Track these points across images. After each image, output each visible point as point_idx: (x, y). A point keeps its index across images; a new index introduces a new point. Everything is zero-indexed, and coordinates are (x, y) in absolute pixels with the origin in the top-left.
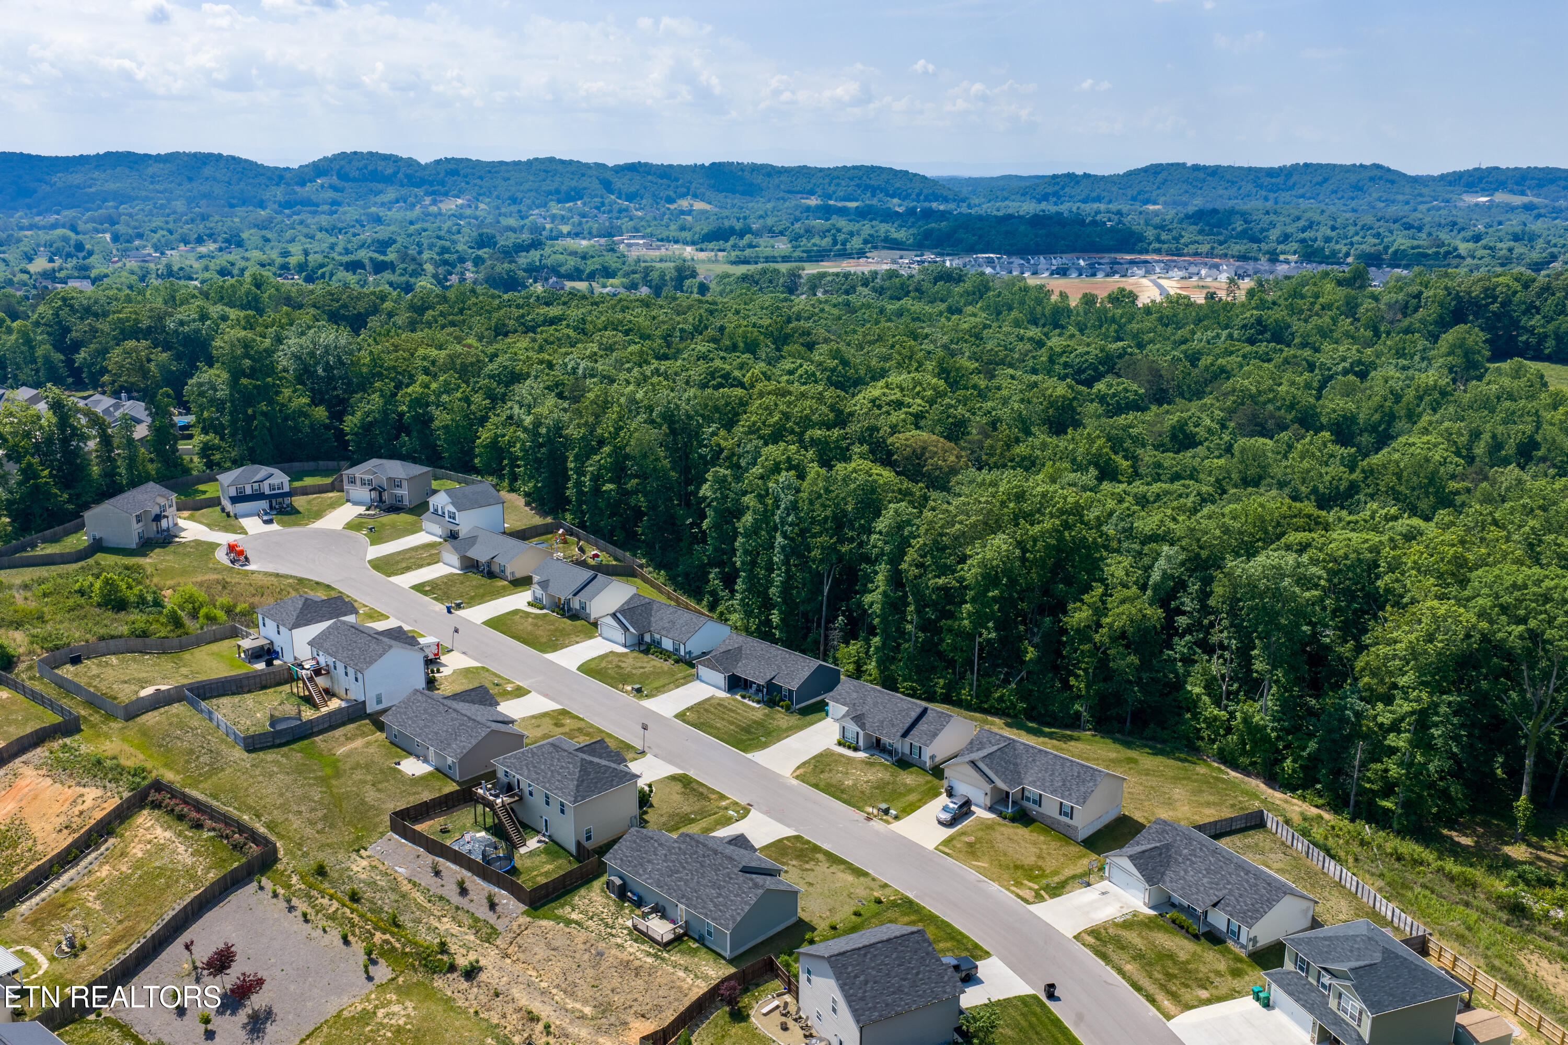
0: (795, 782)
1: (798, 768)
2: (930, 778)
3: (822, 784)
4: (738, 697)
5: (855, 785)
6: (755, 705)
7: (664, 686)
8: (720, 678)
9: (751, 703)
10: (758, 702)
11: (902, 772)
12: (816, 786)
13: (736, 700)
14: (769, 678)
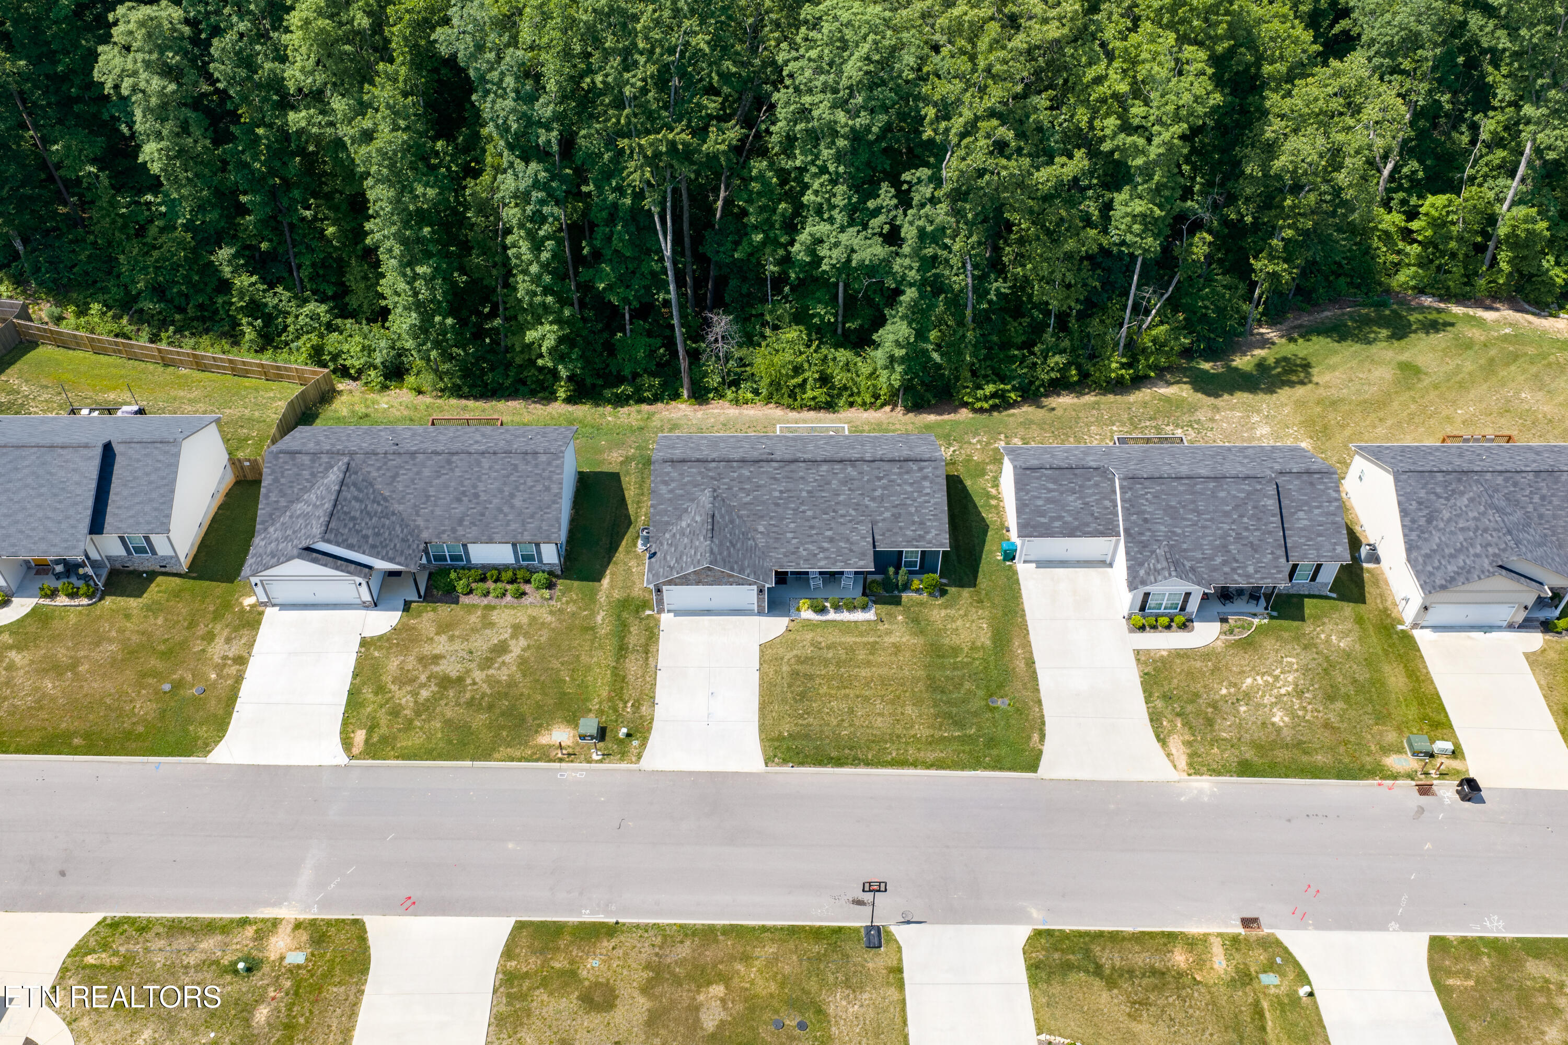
0: (1205, 784)
1: (1162, 741)
2: (1348, 609)
3: (1250, 754)
4: (807, 614)
5: (1293, 716)
6: (859, 616)
7: (619, 680)
8: (748, 595)
9: (846, 616)
10: (865, 608)
11: (1308, 628)
12: (1245, 769)
13: (809, 625)
14: (866, 544)
